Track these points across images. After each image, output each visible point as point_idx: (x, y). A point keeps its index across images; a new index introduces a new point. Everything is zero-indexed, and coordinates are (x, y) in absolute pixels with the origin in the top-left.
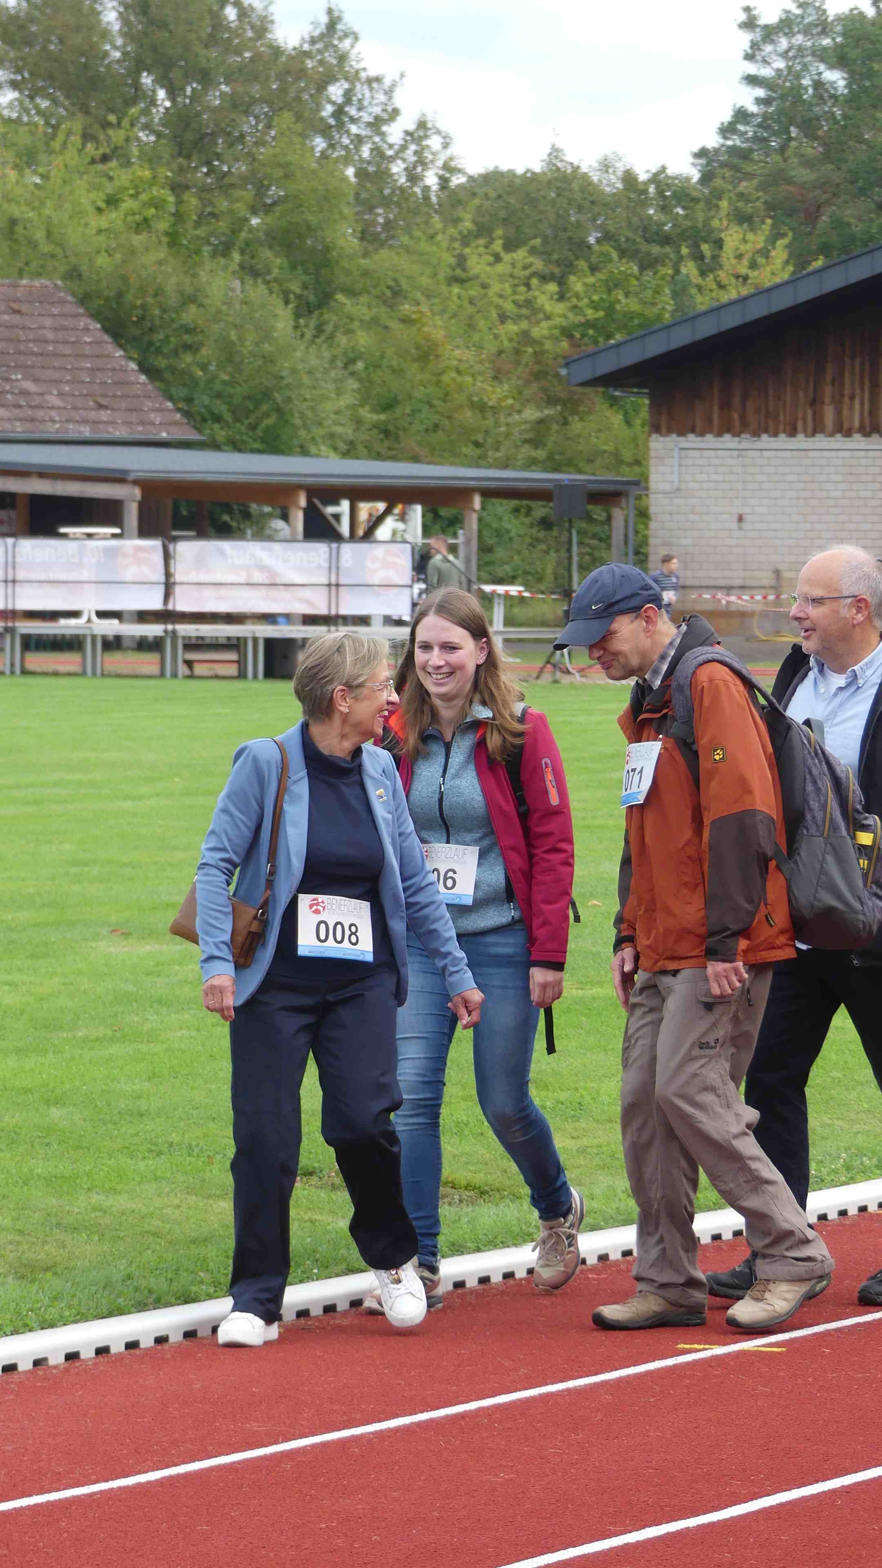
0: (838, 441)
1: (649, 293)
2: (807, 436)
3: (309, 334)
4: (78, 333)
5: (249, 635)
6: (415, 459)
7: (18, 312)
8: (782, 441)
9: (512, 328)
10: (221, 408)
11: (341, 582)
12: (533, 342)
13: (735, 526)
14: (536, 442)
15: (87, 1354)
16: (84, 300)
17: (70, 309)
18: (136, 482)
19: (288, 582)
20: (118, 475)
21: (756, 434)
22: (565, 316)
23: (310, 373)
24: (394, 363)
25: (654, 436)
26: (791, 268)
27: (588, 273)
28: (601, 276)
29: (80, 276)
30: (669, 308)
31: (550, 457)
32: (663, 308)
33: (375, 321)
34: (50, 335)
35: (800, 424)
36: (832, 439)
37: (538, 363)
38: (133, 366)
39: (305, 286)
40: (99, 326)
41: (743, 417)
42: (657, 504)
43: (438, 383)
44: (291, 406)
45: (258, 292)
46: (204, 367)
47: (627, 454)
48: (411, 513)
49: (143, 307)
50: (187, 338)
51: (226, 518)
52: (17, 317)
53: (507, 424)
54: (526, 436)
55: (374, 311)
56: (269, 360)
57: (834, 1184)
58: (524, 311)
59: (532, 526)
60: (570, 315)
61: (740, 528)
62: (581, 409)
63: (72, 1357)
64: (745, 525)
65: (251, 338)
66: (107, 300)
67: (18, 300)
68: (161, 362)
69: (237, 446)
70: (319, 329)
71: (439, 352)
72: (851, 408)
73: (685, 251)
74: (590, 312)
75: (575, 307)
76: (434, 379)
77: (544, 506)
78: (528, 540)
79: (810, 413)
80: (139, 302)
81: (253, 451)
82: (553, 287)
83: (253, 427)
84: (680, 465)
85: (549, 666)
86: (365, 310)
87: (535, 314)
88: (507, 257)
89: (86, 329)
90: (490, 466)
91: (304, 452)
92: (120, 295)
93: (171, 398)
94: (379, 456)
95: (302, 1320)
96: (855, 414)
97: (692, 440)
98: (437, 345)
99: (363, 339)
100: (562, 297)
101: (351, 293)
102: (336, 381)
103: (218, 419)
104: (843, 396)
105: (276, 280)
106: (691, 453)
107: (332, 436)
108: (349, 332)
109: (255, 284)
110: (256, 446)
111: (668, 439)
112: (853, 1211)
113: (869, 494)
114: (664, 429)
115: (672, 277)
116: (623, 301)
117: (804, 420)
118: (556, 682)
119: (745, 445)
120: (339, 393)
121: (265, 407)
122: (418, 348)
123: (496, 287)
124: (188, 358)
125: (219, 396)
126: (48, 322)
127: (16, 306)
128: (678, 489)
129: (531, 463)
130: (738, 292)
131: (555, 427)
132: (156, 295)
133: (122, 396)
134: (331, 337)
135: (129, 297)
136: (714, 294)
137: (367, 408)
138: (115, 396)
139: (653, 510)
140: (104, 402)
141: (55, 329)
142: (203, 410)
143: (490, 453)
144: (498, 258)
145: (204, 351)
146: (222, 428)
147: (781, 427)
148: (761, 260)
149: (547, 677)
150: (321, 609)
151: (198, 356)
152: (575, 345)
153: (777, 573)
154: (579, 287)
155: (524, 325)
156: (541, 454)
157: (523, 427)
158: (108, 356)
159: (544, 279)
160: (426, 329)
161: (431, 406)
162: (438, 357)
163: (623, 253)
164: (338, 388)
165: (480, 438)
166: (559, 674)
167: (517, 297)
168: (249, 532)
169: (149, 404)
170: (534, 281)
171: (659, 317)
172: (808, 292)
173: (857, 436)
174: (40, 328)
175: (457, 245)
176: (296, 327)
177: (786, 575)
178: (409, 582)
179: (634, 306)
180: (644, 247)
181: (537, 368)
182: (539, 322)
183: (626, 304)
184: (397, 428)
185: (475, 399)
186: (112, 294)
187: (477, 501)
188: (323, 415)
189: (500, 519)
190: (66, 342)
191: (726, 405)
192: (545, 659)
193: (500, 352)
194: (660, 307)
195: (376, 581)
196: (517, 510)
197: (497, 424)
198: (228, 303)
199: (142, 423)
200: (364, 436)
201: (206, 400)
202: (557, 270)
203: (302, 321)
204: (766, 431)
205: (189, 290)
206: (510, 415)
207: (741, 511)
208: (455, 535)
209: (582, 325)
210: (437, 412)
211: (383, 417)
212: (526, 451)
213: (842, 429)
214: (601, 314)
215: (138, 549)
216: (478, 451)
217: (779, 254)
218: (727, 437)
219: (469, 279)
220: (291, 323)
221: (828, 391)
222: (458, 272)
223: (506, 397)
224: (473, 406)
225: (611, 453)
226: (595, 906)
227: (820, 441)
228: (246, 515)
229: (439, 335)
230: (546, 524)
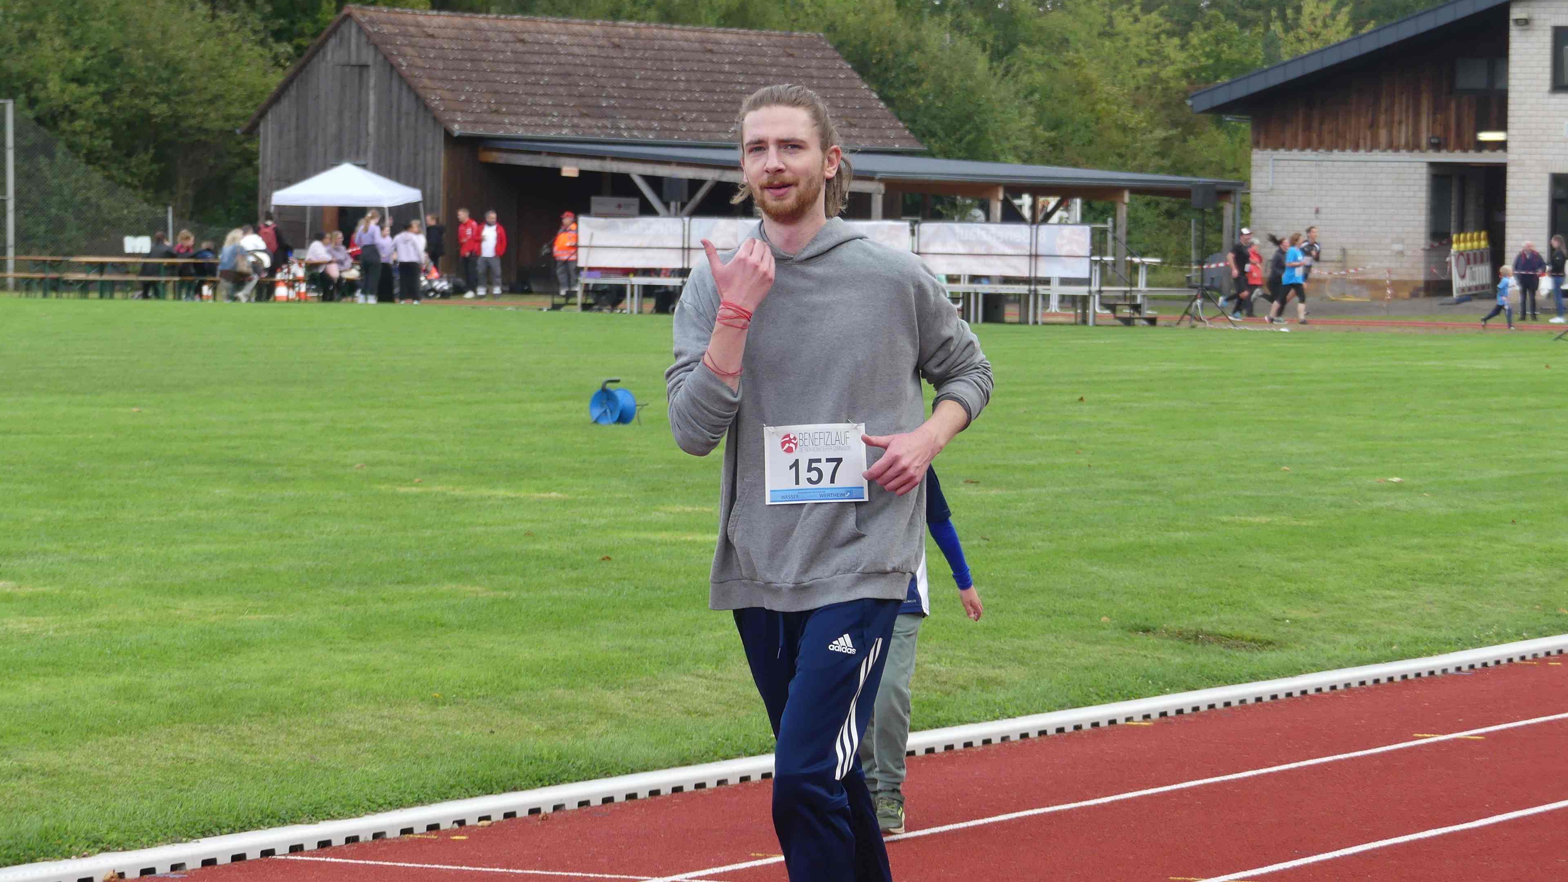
0: (1390, 155)
1: (1246, 46)
2: (1366, 151)
3: (1000, 72)
4: (834, 71)
5: (972, 291)
6: (1076, 165)
7: (792, 55)
8: (1349, 155)
9: (1147, 71)
10: (937, 127)
11: (1039, 253)
12: (1162, 81)
13: (1313, 216)
14: (1162, 155)
15: (1033, 735)
16: (839, 47)
17: (829, 53)
18: (881, 180)
19: (1000, 253)
20: (868, 175)
21: (1330, 149)
22: (1184, 62)
23: (1001, 101)
24: (1061, 95)
25: (1255, 150)
26: (1350, 29)
27: (1202, 31)
28: (1212, 32)
29: (835, 30)
30: (1261, 57)
31: (1173, 165)
32: (1257, 58)
33: (1047, 65)
34: (815, 73)
35: (1361, 142)
36: (1385, 153)
37: (1164, 96)
38: (875, 95)
39: (996, 38)
40: (850, 66)
41: (1320, 135)
42: (1257, 200)
43: (1093, 110)
44: (986, 126)
45: (964, 42)
46: (925, 97)
47: (1229, 164)
48: (1073, 206)
49: (881, 52)
50: (913, 76)
51: (939, 207)
52: (792, 59)
53: (1142, 141)
54: (1156, 150)
55: (1046, 57)
56: (971, 92)
57: (1489, 644)
58: (1155, 58)
59: (1158, 216)
60: (1188, 61)
61: (1317, 218)
62: (1196, 130)
63: (1024, 736)
64: (1320, 216)
65: (957, 76)
66: (855, 47)
67: (792, 47)
68: (894, 93)
69: (947, 155)
70: (1007, 72)
71: (1094, 87)
72: (1399, 132)
73: (1274, 13)
74: (1203, 59)
75: (1192, 56)
76: (1090, 108)
77: (1168, 201)
78: (1156, 226)
79: (1369, 134)
80: (878, 49)
81: (959, 158)
82: (1176, 41)
83: (960, 140)
84: (1274, 172)
85: (1187, 317)
86: (1040, 56)
87: (1163, 60)
88: (1144, 18)
89: (841, 68)
90: (1129, 171)
91: (995, 159)
92: (864, 43)
93: (900, 119)
94: (1048, 163)
95: (1164, 718)
96: (1403, 134)
97: (1282, 153)
98: (1092, 83)
99: (1039, 77)
100: (1183, 47)
101: (1029, 43)
102: (1017, 107)
103: (933, 135)
104: (1393, 122)
105: (976, 34)
106: (1281, 163)
107: (1016, 148)
108: (1030, 72)
109: (960, 38)
110: (960, 154)
111: (1265, 152)
112: (1504, 661)
113: (1411, 194)
114: (1262, 143)
115: (1263, 34)
116: (1227, 51)
117: (1365, 139)
118: (1193, 327)
119: (1321, 157)
120: (1022, 115)
121: (968, 127)
122: (1078, 84)
123: (1134, 41)
124: (913, 91)
125: (934, 118)
126: (814, 63)
127: (789, 51)
128: (1272, 189)
129: (1159, 170)
130: (1311, 46)
131: (1177, 143)
132: (890, 44)
133: (866, 118)
134: (1015, 76)
135: (870, 46)
136: (1294, 46)
137: (1041, 127)
138: (861, 118)
139: (1253, 204)
140: (853, 121)
141: (818, 68)
142: (923, 128)
143: (1129, 162)
144: (1136, 20)
145: (925, 85)
146: (936, 142)
147: (1348, 144)
148: (1329, 21)
149: (1185, 324)
150: (1025, 273)
151: (920, 89)
152: (1191, 83)
153: (1344, 251)
154: (1195, 41)
155: (1155, 68)
156: (1167, 163)
157: (1153, 143)
158: (856, 88)
159: (1171, 34)
160: (1085, 71)
161: (1087, 127)
162: (1093, 91)
163: (1227, 16)
164: (1020, 113)
165: (1123, 150)
166: (1194, 322)
167: (1149, 48)
168: (956, 218)
169: (886, 124)
170: (1163, 37)
171: (1253, 64)
172: (1370, 45)
173: (1403, 152)
174: (807, 67)
175: (1107, 9)
176: (990, 69)
177: (1351, 252)
178: (1088, 254)
179: (1235, 55)
180: (1241, 12)
181: (1164, 100)
182: (1165, 66)
183: (1228, 53)
184: (1062, 143)
185: (1119, 123)
186: (858, 43)
187: (1127, 197)
188: (1010, 133)
189: (1136, 211)
190: (827, 78)
191: (1308, 128)
192: (1184, 311)
193: (1138, 88)
194: (1254, 56)
195: (1063, 253)
196: (1148, 204)
197: (1135, 140)
198: (941, 49)
199: (881, 137)
200: (1040, 148)
201: (926, 121)
202: (1178, 29)
203: (995, 64)
204: (1337, 147)
205: (914, 40)
206: (1144, 134)
207: (1319, 205)
208: (1105, 222)
209: (1196, 68)
210: (1092, 132)
211: (1053, 134)
212: (1156, 161)
213: (1393, 146)
214: (1211, 61)
215: (892, 227)
216: (1121, 161)
217: (1343, 17)
218: (1308, 151)
219: (1117, 34)
220: (987, 66)
221: (1382, 118)
222: (1108, 28)
223: (1142, 122)
224: (1117, 126)
225: (1217, 163)
226: (1286, 470)
227: (1377, 155)
228: (954, 205)
229: (1094, 75)
230: (1170, 214)
